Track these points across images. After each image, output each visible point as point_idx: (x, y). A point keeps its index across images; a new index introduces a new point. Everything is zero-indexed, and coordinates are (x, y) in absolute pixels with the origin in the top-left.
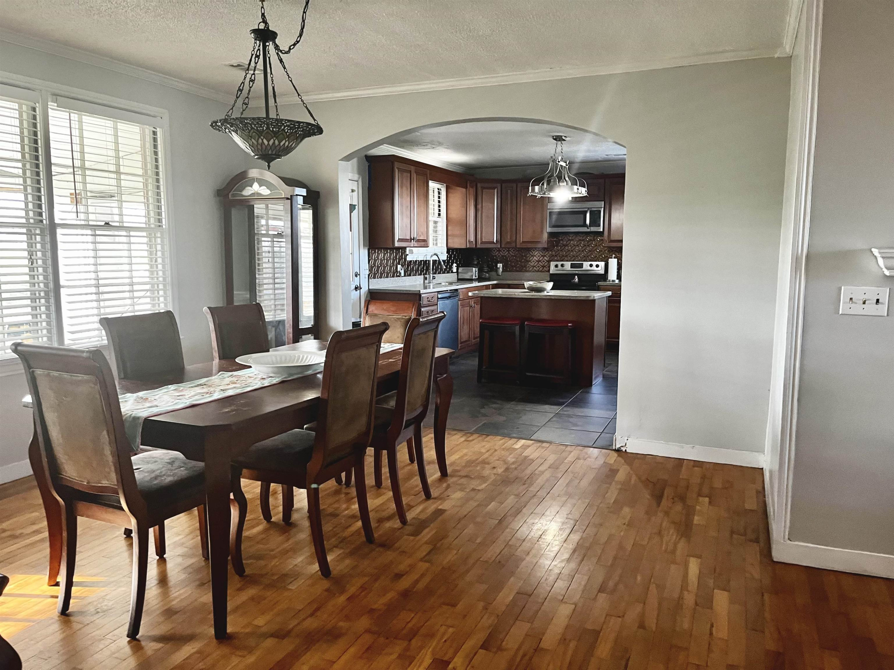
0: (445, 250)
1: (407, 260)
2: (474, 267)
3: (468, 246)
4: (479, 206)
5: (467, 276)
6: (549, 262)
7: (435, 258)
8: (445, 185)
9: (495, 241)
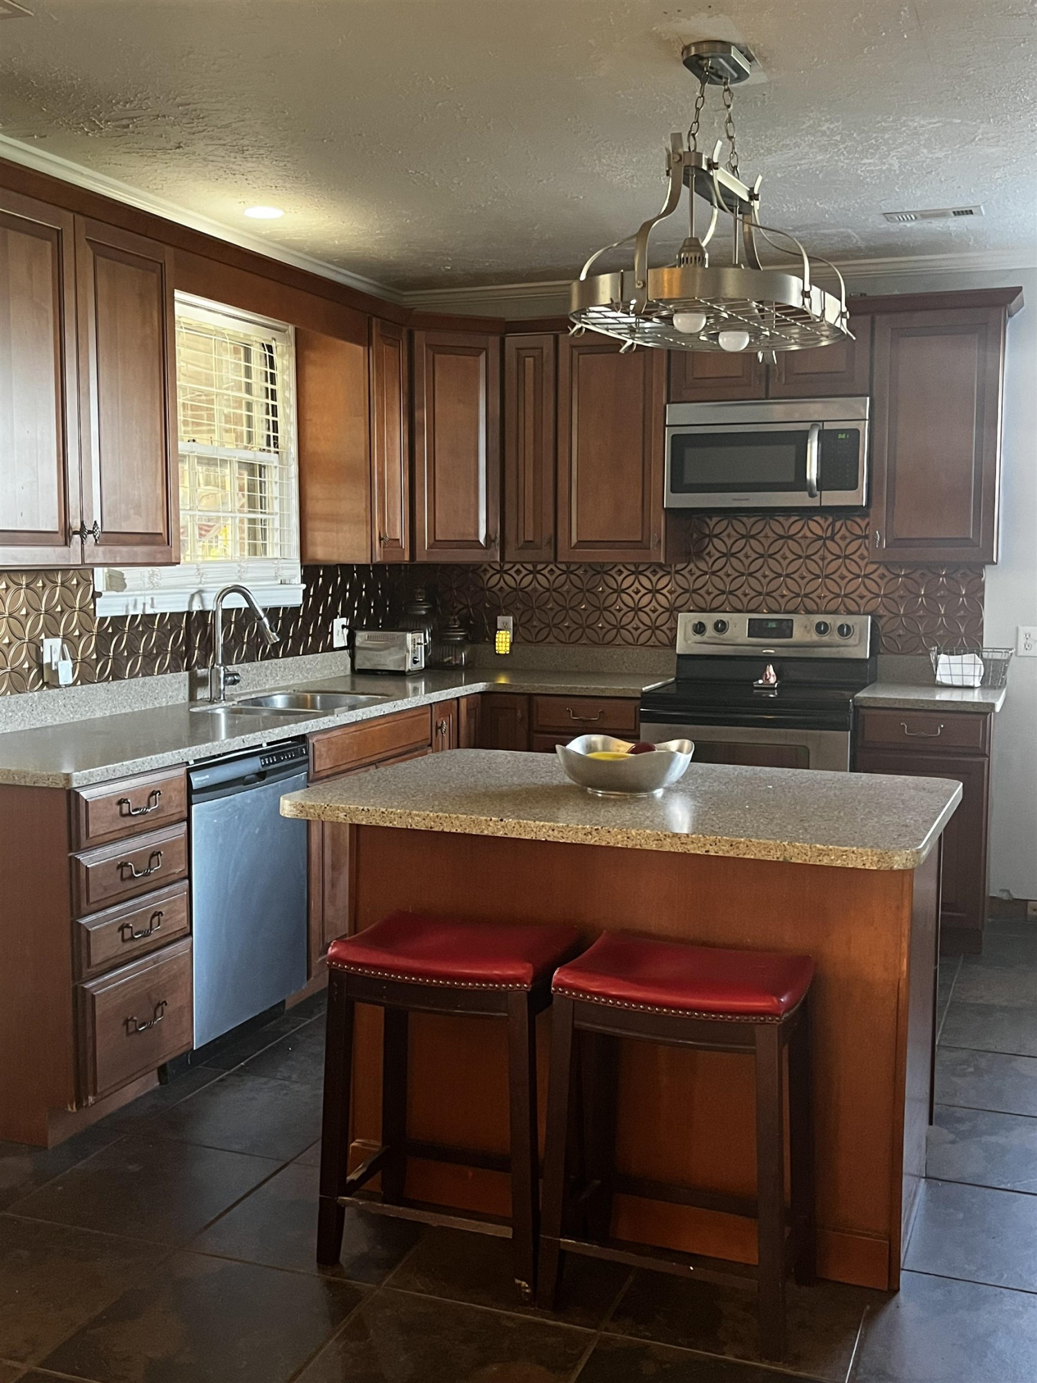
0: (297, 573)
1: (99, 614)
2: (411, 631)
3: (378, 559)
4: (423, 415)
5: (389, 661)
6: (673, 611)
7: (235, 601)
8: (291, 329)
9: (482, 539)
